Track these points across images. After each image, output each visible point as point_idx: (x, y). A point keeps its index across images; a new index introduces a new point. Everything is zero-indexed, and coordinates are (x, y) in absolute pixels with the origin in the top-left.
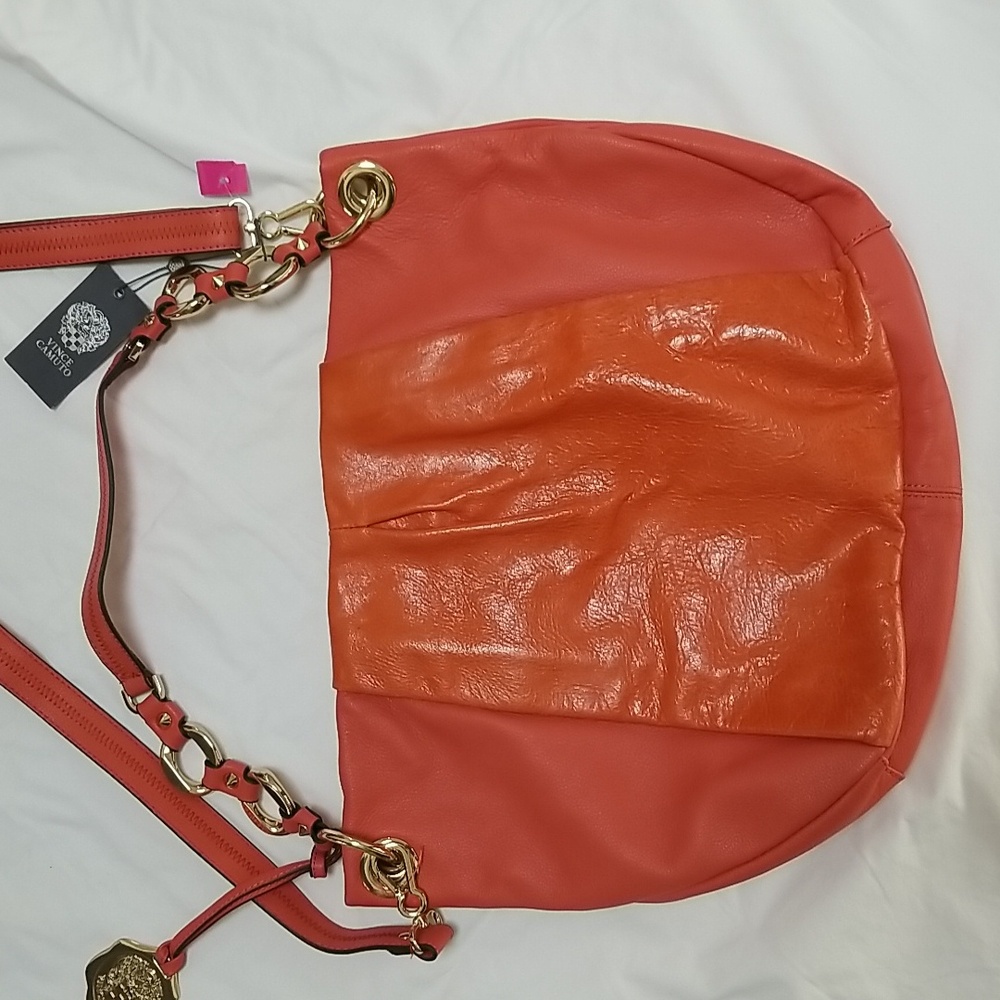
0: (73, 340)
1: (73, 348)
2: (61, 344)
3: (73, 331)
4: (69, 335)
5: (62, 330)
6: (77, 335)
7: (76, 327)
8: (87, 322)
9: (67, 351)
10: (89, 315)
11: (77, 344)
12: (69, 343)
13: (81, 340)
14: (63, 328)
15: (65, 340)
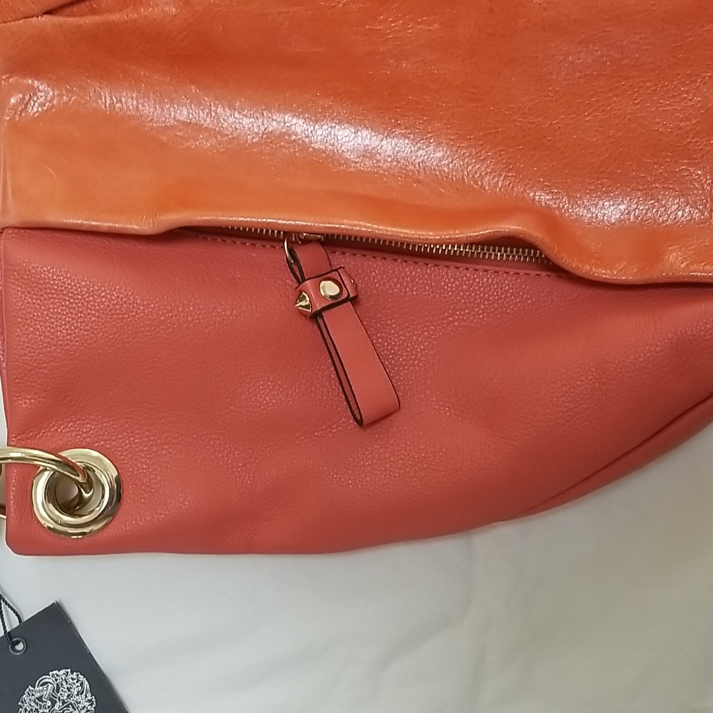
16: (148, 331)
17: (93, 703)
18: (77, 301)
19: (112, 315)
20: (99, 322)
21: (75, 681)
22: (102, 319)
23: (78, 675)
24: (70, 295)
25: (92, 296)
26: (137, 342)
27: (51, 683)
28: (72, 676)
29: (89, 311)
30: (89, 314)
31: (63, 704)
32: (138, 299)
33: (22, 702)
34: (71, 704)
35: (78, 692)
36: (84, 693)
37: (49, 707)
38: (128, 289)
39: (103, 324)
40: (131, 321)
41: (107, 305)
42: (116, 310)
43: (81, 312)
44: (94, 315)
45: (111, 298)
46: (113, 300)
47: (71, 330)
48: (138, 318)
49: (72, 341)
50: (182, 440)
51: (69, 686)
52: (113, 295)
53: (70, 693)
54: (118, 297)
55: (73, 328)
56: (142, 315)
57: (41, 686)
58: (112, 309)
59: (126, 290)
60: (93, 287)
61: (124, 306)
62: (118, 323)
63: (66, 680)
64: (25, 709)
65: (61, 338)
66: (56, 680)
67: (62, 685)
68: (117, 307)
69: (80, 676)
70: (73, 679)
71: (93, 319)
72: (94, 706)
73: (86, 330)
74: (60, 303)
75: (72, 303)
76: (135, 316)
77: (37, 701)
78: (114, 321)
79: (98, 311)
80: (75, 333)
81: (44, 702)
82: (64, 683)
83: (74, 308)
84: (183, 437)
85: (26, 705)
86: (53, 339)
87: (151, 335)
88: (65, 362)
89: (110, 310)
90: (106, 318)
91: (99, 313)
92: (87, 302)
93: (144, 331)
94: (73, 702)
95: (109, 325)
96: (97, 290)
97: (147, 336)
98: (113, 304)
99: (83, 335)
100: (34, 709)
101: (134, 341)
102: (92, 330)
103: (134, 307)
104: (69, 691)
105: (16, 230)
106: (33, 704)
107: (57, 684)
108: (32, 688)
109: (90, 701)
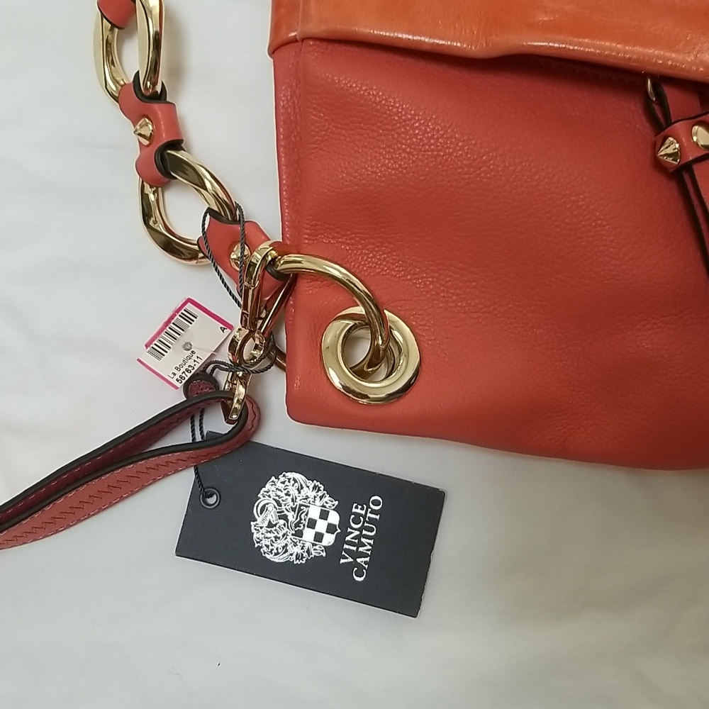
0: (321, 526)
1: (334, 518)
2: (340, 540)
3: (309, 535)
4: (319, 537)
5: (318, 551)
6: (312, 524)
7: (299, 534)
8: (282, 522)
9: (344, 523)
10: (270, 525)
11: (324, 515)
12: (331, 529)
13: (314, 512)
14: (314, 553)
15: (329, 539)
16: (466, 174)
17: (319, 488)
18: (386, 132)
19: (426, 151)
20: (409, 159)
21: (287, 483)
22: (413, 155)
23: (284, 476)
24: (379, 124)
25: (404, 126)
26: (452, 186)
27: (268, 504)
28: (279, 481)
29: (399, 146)
30: (399, 149)
31: (295, 512)
32: (456, 132)
33: (258, 542)
34: (301, 505)
35: (298, 489)
36: (304, 485)
37: (284, 525)
38: (446, 119)
39: (413, 162)
40: (447, 160)
41: (420, 139)
42: (430, 146)
43: (390, 147)
44: (404, 150)
45: (426, 129)
46: (428, 133)
47: (377, 168)
48: (456, 156)
49: (376, 181)
50: (495, 309)
51: (286, 492)
52: (428, 126)
53: (291, 497)
54: (434, 128)
55: (379, 165)
56: (460, 153)
57: (261, 513)
58: (426, 144)
59: (443, 121)
60: (405, 115)
61: (440, 140)
62: (432, 162)
63: (277, 489)
64: (266, 545)
65: (365, 176)
66: (269, 496)
67: (279, 496)
68: (432, 141)
69: (287, 474)
70: (283, 483)
71: (403, 155)
72: (322, 488)
73: (394, 169)
74: (368, 134)
75: (381, 135)
76: (452, 153)
77: (269, 530)
78: (427, 159)
79: (409, 146)
80: (381, 171)
81: (276, 524)
82: (279, 493)
83: (382, 141)
84: (496, 306)
85: (263, 542)
86: (355, 177)
87: (469, 178)
88: (368, 205)
89: (423, 146)
90: (417, 155)
91: (411, 148)
92: (398, 134)
93: (460, 173)
94: (301, 502)
95: (420, 164)
96: (410, 120)
97: (464, 179)
98: (428, 138)
99: (390, 174)
100: (274, 539)
101: (449, 185)
102: (400, 170)
103: (451, 143)
104: (289, 495)
105: (318, 43)
106: (268, 535)
107: (274, 499)
108: (255, 523)
109: (315, 487)
